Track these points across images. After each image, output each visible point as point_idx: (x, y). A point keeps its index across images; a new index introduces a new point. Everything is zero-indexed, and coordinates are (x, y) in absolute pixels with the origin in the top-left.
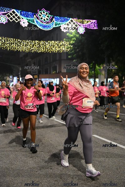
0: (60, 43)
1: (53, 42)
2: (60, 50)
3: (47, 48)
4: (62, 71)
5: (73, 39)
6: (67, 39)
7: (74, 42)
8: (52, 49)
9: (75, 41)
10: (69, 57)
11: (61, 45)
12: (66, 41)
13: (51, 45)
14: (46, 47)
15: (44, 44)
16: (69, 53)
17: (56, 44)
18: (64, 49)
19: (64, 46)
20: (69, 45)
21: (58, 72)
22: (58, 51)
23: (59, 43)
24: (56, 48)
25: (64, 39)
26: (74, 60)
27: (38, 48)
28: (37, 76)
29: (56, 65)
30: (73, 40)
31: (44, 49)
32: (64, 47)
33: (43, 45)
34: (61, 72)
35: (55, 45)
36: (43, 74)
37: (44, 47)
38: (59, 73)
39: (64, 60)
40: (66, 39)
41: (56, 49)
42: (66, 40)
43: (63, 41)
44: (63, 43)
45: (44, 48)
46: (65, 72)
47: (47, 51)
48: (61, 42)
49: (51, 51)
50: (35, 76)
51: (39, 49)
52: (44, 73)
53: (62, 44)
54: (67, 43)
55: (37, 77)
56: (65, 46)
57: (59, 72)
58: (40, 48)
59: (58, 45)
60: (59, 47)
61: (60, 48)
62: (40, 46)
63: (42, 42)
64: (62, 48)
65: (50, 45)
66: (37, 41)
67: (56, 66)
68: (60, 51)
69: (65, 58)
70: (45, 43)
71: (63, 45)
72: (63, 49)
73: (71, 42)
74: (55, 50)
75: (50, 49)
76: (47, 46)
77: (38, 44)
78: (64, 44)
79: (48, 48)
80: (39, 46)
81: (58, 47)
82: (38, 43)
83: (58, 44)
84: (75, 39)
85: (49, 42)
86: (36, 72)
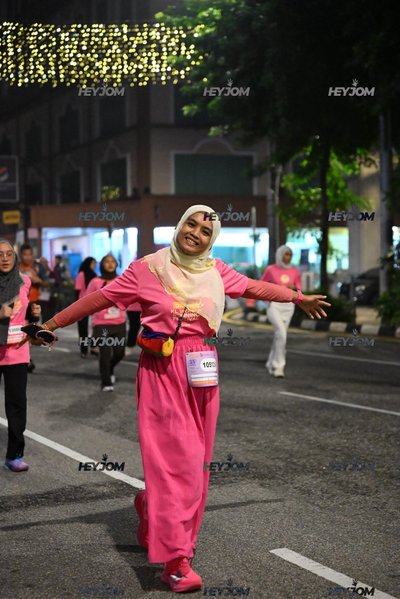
0: (134, 34)
1: (98, 28)
2: (138, 71)
3: (64, 64)
4: (156, 189)
5: (205, 14)
6: (172, 13)
7: (208, 31)
8: (91, 65)
9: (218, 23)
10: (186, 110)
11: (140, 46)
12: (169, 25)
13: (90, 48)
14: (58, 58)
15: (47, 41)
16: (185, 89)
17: (115, 39)
18: (157, 67)
19: (159, 49)
20: (183, 48)
21: (129, 193)
22: (126, 79)
23: (129, 35)
24: (114, 61)
25: (159, 15)
26: (213, 129)
27: (17, 63)
28: (17, 213)
29: (120, 156)
30: (205, 21)
31: (47, 67)
32: (158, 58)
33: (42, 47)
34: (147, 190)
35: (110, 47)
36: (52, 201)
37: (52, 57)
38: (136, 197)
39: (165, 126)
40: (165, 13)
41: (113, 68)
42: (169, 18)
43: (151, 27)
44: (155, 34)
45: (51, 64)
46: (172, 191)
47: (68, 76)
48: (142, 30)
49: (90, 81)
50: (6, 214)
51: (21, 67)
52: (58, 196)
53: (150, 41)
54: (173, 36)
55: (17, 221)
56: (161, 52)
57: (135, 190)
58: (26, 60)
59: (124, 46)
60: (132, 58)
61: (138, 62)
62: (27, 50)
63: (37, 32)
64: (145, 61)
65: (84, 48)
66: (11, 26)
67: (123, 162)
68: (139, 80)
69: (172, 119)
70: (57, 35)
71: (154, 46)
72: (155, 68)
73: (197, 28)
74: (109, 72)
75: (79, 68)
76: (69, 52)
77: (15, 42)
78: (157, 41)
79: (73, 63)
80: (19, 50)
81: (125, 57)
82: (14, 33)
83: (125, 38)
84: (217, 13)
85: (78, 30)
86: (11, 193)
